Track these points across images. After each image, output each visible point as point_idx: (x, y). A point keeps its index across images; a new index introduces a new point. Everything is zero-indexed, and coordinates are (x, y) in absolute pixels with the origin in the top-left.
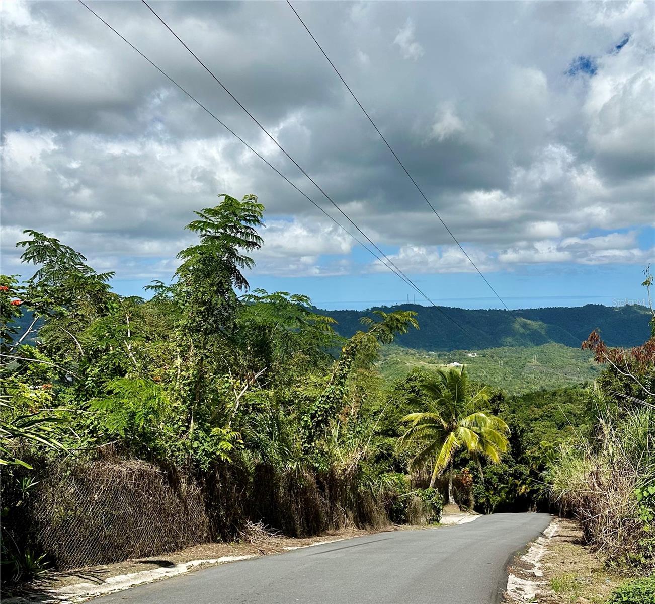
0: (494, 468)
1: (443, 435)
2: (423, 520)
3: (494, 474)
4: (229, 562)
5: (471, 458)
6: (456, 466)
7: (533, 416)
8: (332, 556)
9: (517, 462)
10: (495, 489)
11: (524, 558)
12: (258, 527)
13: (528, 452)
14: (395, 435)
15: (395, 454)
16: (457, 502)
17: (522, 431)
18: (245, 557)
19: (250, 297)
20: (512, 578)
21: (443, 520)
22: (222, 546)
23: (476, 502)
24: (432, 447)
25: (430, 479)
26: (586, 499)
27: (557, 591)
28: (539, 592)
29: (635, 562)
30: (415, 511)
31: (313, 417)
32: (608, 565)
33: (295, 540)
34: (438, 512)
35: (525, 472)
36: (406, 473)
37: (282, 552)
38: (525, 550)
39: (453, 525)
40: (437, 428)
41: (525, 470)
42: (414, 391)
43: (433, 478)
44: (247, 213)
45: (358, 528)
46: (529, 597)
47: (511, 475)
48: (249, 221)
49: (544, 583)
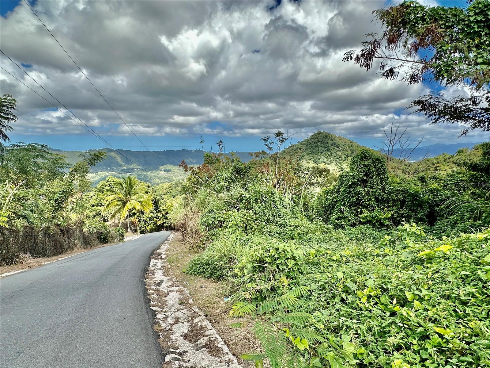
0: (147, 215)
1: (124, 204)
2: (116, 240)
3: (148, 218)
4: (8, 276)
5: (137, 212)
6: (130, 216)
7: (163, 193)
8: (68, 264)
9: (157, 212)
10: (148, 223)
11: (158, 251)
12: (27, 256)
13: (161, 208)
14: (102, 205)
15: (102, 213)
16: (132, 231)
17: (158, 200)
18: (19, 272)
19: (14, 146)
20: (152, 260)
21: (126, 239)
22: (6, 268)
23: (141, 229)
24: (120, 209)
25: (119, 223)
26: (182, 224)
27: (170, 263)
28: (163, 264)
29: (199, 247)
30: (112, 237)
31: (56, 201)
32: (190, 249)
33: (49, 259)
34: (123, 236)
35: (160, 216)
36: (108, 221)
37: (41, 265)
38: (159, 248)
39: (130, 241)
40: (121, 201)
41: (160, 215)
42: (110, 186)
43: (121, 222)
44: (7, 104)
45: (84, 248)
46: (159, 268)
47: (155, 217)
48: (8, 107)
49: (165, 260)
